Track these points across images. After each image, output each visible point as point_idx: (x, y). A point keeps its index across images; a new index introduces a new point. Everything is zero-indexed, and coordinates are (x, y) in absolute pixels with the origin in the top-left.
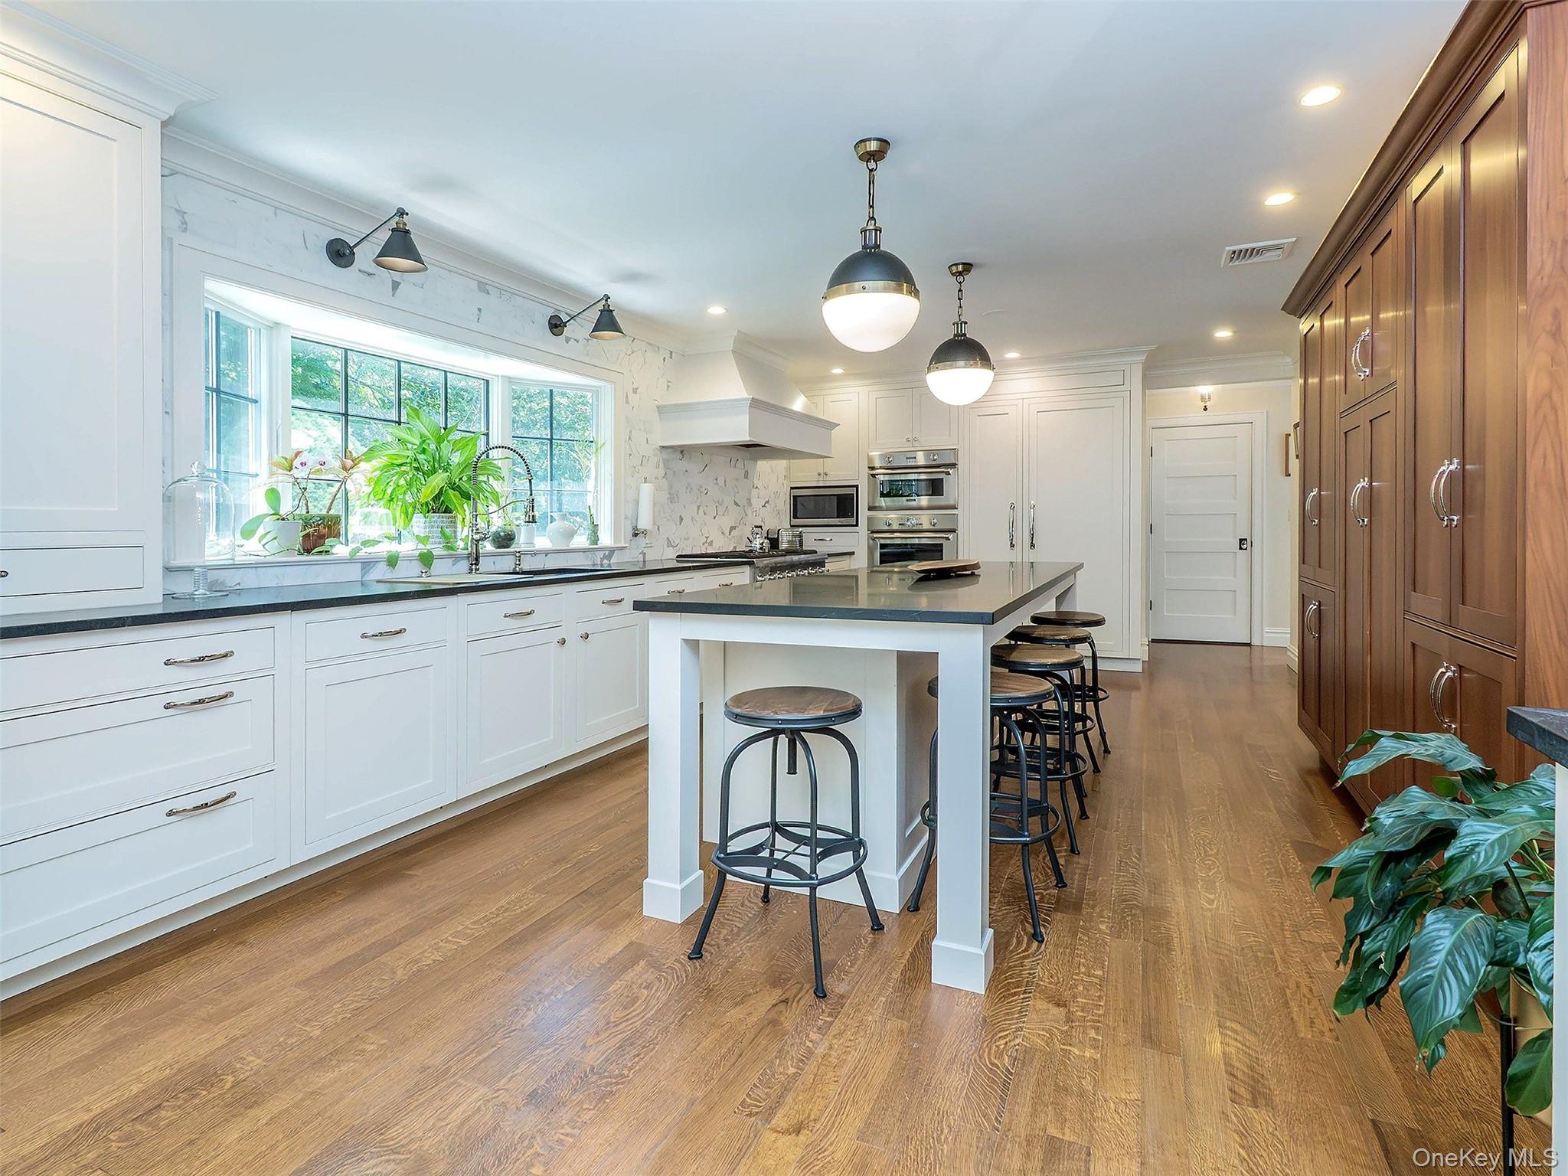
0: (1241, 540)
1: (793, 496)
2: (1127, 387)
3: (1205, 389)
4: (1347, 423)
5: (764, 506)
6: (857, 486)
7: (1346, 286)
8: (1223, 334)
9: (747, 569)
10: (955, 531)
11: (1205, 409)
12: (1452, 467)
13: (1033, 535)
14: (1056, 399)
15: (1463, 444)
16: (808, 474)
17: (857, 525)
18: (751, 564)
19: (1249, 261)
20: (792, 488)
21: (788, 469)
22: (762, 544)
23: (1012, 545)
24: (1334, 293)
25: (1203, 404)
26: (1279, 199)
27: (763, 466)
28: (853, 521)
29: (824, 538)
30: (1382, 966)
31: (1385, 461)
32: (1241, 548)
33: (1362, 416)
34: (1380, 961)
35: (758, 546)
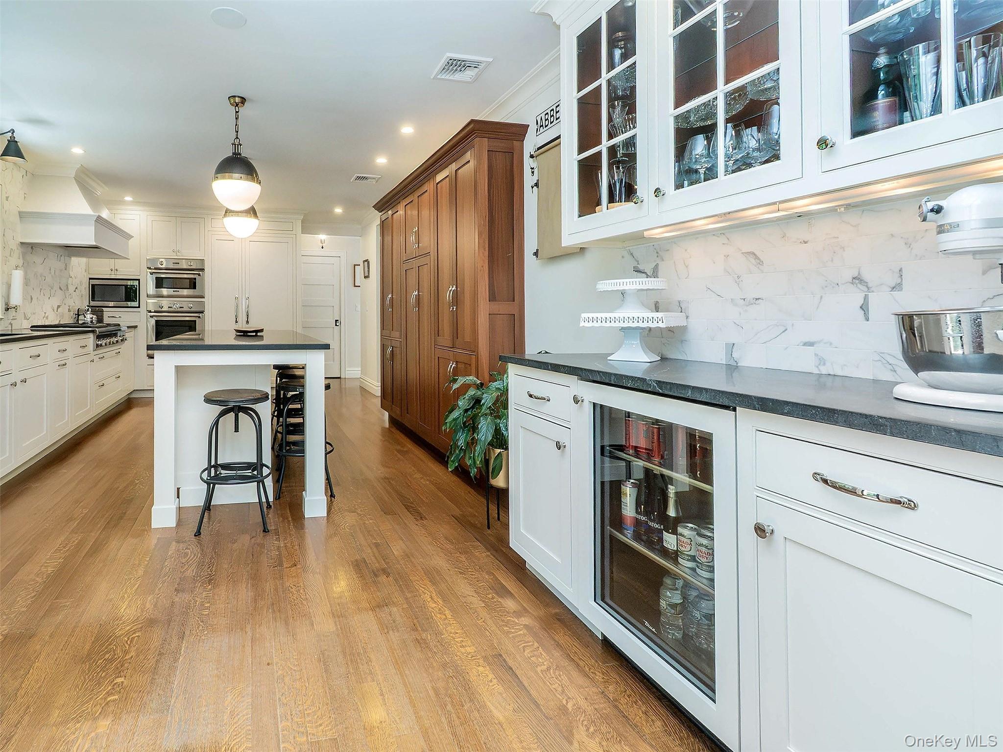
0: (336, 321)
1: (92, 285)
2: (294, 232)
3: (323, 237)
4: (405, 267)
5: (75, 291)
6: (139, 280)
7: (405, 206)
8: (338, 210)
9: (91, 335)
10: (203, 313)
11: (322, 248)
12: (453, 289)
13: (248, 315)
14: (263, 235)
15: (456, 279)
16: (103, 269)
17: (139, 307)
18: (93, 332)
19: (362, 182)
20: (90, 279)
21: (88, 265)
22: (92, 318)
23: (236, 322)
24: (399, 207)
25: (321, 245)
26: (381, 160)
27: (75, 260)
28: (136, 304)
29: (114, 315)
30: (463, 448)
31: (425, 284)
32: (336, 325)
33: (416, 263)
34: (462, 446)
35: (89, 320)
